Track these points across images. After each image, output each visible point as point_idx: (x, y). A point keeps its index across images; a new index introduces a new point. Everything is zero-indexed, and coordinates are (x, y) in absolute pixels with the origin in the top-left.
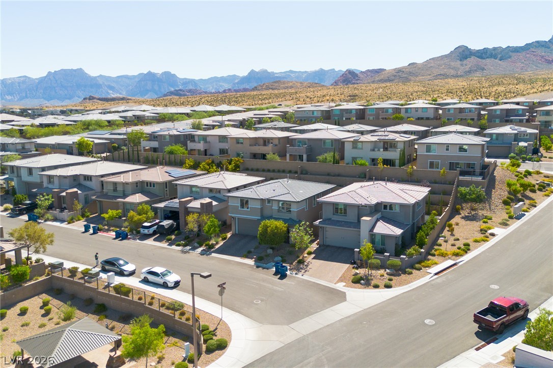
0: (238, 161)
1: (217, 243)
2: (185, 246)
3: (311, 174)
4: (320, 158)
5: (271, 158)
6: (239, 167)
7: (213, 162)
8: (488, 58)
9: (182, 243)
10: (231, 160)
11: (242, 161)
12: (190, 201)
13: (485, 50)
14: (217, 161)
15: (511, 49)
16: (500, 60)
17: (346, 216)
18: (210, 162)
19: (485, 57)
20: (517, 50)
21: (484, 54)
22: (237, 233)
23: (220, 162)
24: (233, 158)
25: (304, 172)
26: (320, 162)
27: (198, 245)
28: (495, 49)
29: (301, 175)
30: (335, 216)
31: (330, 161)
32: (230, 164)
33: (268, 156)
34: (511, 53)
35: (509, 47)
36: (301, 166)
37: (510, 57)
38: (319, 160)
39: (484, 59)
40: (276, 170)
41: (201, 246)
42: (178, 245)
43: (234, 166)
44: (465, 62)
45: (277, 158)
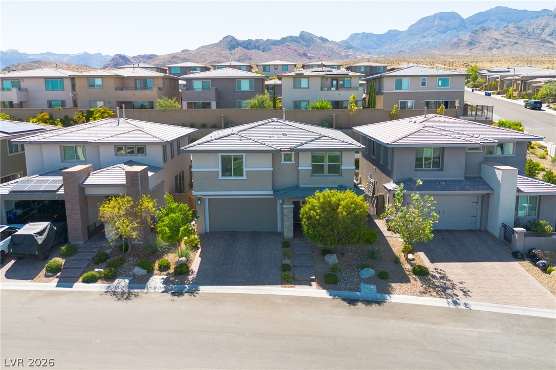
0: (105, 113)
2: (110, 277)
5: (166, 105)
7: (51, 117)
8: (252, 49)
9: (101, 273)
10: (90, 112)
11: (112, 113)
12: (87, 172)
13: (249, 41)
14: (58, 117)
15: (270, 42)
16: (263, 51)
17: (442, 170)
18: (47, 117)
19: (250, 48)
20: (275, 43)
21: (249, 45)
22: (208, 230)
23: (66, 117)
27: (145, 272)
28: (257, 41)
31: (270, 107)
33: (162, 102)
34: (271, 46)
35: (268, 39)
37: (270, 49)
39: (249, 49)
41: (150, 273)
42: (91, 280)
44: (233, 52)
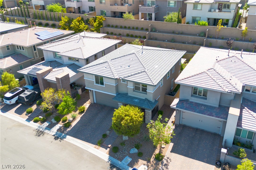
0: (101, 19)
1: (74, 118)
2: (43, 122)
3: (160, 32)
4: (167, 17)
5: (126, 17)
6: (102, 24)
7: (82, 19)
9: (40, 118)
10: (96, 18)
11: (104, 19)
12: (49, 72)
14: (85, 19)
17: (206, 99)
18: (80, 19)
22: (95, 102)
23: (88, 19)
24: (97, 17)
25: (153, 30)
26: (166, 21)
27: (56, 122)
29: (151, 33)
30: (193, 98)
31: (175, 21)
32: (95, 22)
33: (125, 15)
36: (151, 25)
38: (165, 20)
40: (131, 27)
41: (58, 122)
42: (36, 121)
43: (98, 23)
45: (132, 17)
